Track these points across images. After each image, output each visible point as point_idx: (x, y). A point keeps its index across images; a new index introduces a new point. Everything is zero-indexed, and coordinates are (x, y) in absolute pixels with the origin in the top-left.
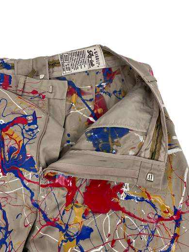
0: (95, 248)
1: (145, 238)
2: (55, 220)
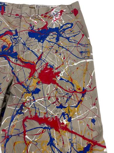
0: (40, 98)
1: (66, 99)
2: (22, 83)
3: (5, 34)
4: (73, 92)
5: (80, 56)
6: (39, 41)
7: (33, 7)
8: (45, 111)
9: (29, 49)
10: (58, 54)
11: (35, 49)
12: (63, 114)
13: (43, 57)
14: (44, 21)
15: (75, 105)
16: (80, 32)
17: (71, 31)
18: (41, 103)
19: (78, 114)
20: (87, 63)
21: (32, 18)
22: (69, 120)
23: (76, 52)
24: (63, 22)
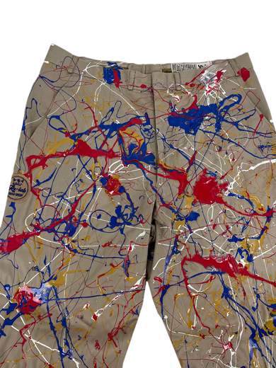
0: (200, 228)
1: (241, 227)
2: (169, 204)
3: (130, 123)
4: (252, 215)
5: (259, 153)
6: (187, 132)
7: (168, 67)
8: (210, 247)
9: (173, 148)
10: (223, 152)
11: (184, 146)
12: (240, 251)
13: (198, 160)
14: (190, 95)
15: (257, 235)
16: (255, 110)
17: (240, 110)
18: (203, 236)
19: (263, 250)
20: (272, 165)
21: (171, 91)
22: (250, 259)
23: (252, 149)
24: (224, 93)
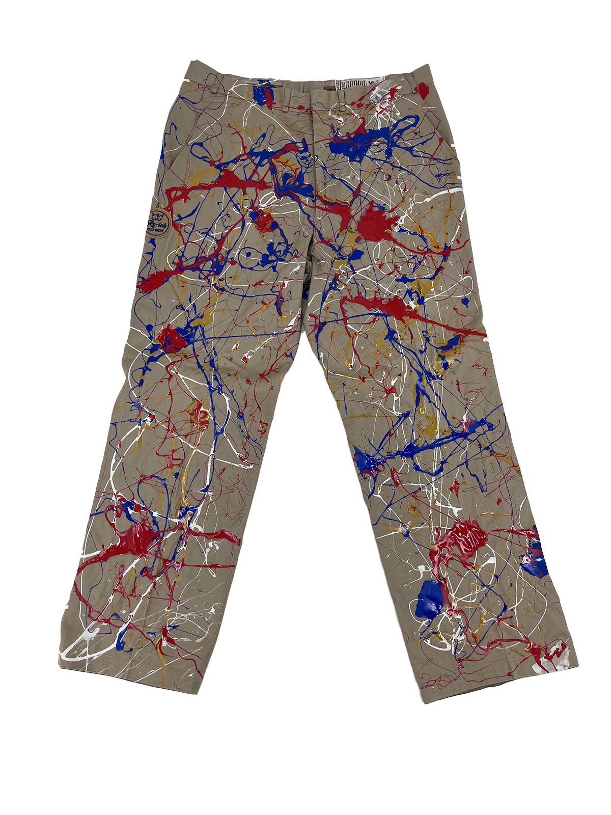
0: (364, 267)
1: (412, 266)
2: (329, 240)
3: (284, 150)
4: (425, 253)
5: (436, 183)
6: (352, 160)
7: (332, 85)
8: (375, 288)
9: (335, 178)
10: (393, 181)
11: (347, 175)
12: (409, 292)
13: (364, 191)
14: (357, 117)
15: (430, 275)
16: (434, 133)
17: (416, 134)
18: (367, 276)
19: (438, 291)
20: (450, 195)
21: (334, 112)
22: (421, 301)
23: (428, 177)
24: (398, 114)
